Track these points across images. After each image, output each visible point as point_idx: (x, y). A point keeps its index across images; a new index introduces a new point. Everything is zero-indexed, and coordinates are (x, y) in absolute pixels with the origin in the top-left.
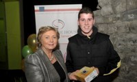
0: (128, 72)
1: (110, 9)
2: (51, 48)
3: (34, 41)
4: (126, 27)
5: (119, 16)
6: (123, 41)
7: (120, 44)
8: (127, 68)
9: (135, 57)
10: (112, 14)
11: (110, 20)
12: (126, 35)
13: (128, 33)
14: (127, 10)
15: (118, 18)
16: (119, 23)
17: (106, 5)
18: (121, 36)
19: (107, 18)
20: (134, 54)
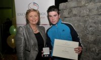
0: (98, 54)
6: (95, 23)
7: (91, 27)
8: (97, 50)
11: (83, 3)
12: (97, 17)
13: (100, 15)
16: (91, 5)
18: (93, 19)
19: (80, 2)
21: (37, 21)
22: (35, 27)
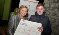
1: (48, 5)
2: (23, 15)
3: (17, 11)
4: (53, 13)
5: (51, 9)
6: (51, 18)
9: (54, 25)
10: (48, 7)
11: (47, 9)
12: (52, 16)
14: (55, 7)
15: (51, 10)
17: (47, 3)
19: (46, 8)
20: (53, 23)
21: (25, 15)
22: (23, 18)
